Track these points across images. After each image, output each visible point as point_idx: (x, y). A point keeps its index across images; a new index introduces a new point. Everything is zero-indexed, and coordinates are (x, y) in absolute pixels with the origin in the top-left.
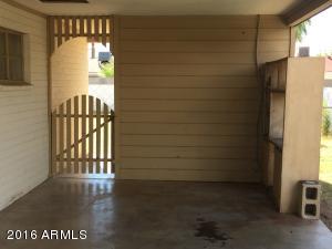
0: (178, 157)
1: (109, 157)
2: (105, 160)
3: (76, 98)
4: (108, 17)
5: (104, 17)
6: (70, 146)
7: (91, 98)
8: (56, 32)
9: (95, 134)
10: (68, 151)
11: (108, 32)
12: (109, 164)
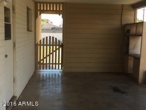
0: (89, 62)
1: (60, 62)
2: (59, 64)
3: (47, 37)
4: (61, 3)
5: (60, 3)
6: (44, 58)
7: (53, 37)
8: (39, 9)
9: (54, 53)
10: (43, 60)
11: (61, 9)
12: (60, 65)
